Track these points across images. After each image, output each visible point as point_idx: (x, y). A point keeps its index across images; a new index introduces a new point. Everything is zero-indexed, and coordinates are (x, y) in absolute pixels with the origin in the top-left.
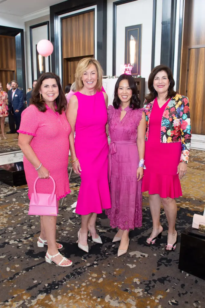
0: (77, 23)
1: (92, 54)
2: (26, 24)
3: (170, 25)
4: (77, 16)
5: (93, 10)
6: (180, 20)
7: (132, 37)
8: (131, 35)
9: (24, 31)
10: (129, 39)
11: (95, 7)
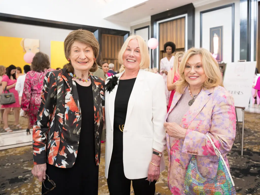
0: (172, 26)
1: (183, 47)
2: (131, 28)
3: (246, 26)
4: (172, 22)
5: (184, 17)
6: (254, 22)
7: (215, 35)
8: (214, 33)
9: (130, 33)
10: (213, 36)
11: (186, 15)
